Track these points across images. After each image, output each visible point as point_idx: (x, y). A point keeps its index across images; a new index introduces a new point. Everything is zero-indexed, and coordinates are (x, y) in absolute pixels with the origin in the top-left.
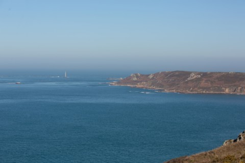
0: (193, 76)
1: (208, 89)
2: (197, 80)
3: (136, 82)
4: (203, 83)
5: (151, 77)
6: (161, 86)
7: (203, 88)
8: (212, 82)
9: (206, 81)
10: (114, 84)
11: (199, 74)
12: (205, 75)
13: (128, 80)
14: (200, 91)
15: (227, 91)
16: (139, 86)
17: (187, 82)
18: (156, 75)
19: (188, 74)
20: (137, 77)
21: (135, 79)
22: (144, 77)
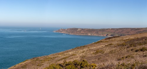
0: (79, 30)
1: (83, 34)
2: (80, 31)
3: (62, 31)
4: (82, 32)
5: (66, 30)
6: (69, 33)
7: (82, 34)
8: (85, 32)
9: (83, 31)
10: (55, 32)
11: (81, 29)
12: (82, 29)
13: (59, 30)
14: (81, 34)
15: (89, 34)
16: (62, 32)
17: (77, 32)
18: (68, 29)
19: (78, 29)
20: (62, 30)
21: (61, 30)
22: (64, 30)
